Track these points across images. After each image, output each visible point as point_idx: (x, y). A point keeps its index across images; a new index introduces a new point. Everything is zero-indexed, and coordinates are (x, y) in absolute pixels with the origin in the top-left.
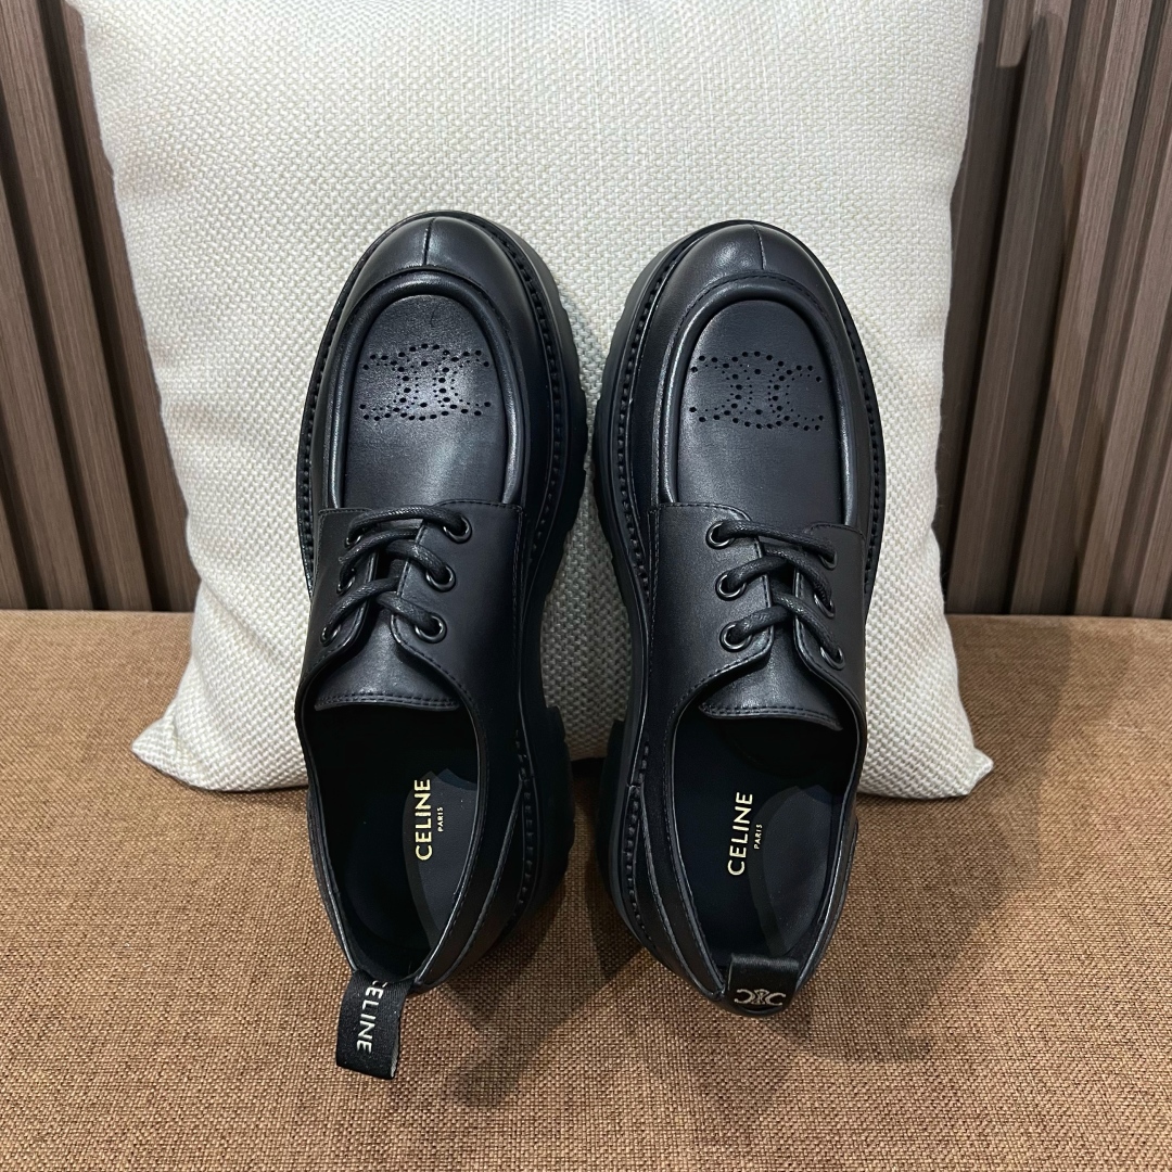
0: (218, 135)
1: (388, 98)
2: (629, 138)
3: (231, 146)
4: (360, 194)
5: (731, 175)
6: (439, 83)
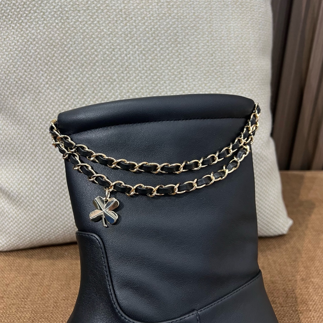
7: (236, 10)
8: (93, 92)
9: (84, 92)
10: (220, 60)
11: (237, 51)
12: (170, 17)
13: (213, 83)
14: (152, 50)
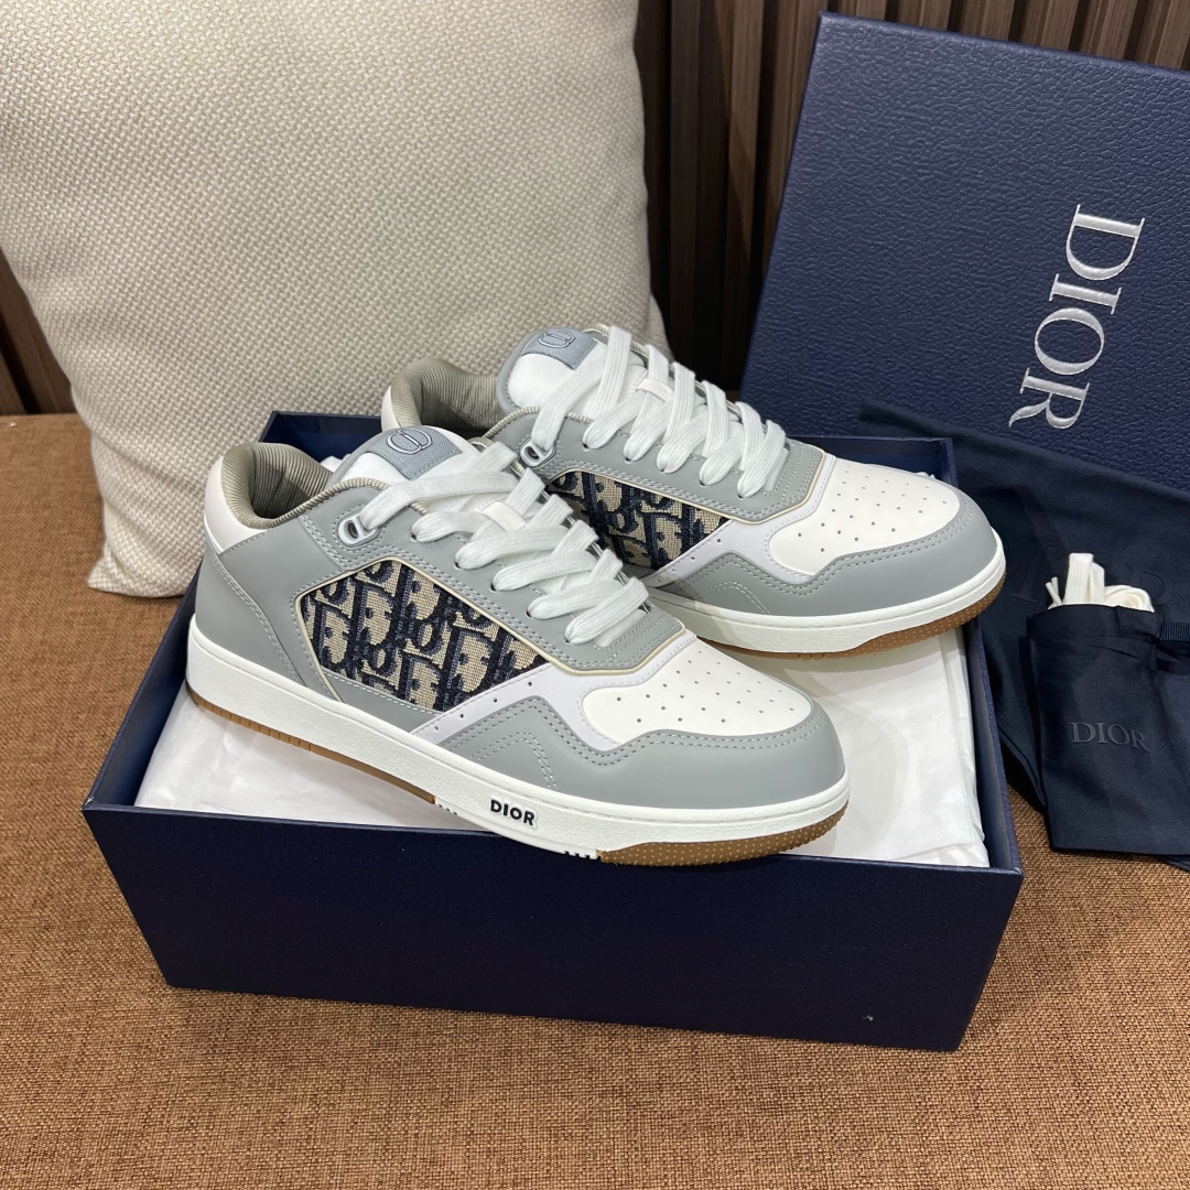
0: (38, 89)
1: (180, 41)
2: (384, 52)
3: (53, 98)
4: (177, 127)
5: (469, 72)
6: (220, 22)
7: (568, 100)
8: (331, 289)
9: (313, 291)
10: (549, 204)
11: (577, 181)
12: (452, 141)
13: (542, 247)
14: (427, 203)
